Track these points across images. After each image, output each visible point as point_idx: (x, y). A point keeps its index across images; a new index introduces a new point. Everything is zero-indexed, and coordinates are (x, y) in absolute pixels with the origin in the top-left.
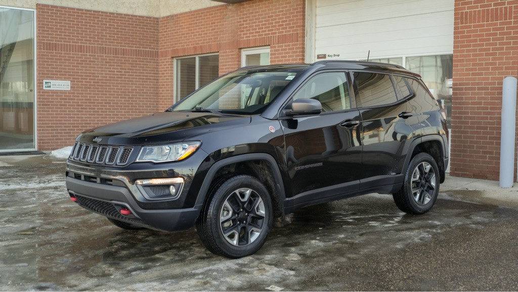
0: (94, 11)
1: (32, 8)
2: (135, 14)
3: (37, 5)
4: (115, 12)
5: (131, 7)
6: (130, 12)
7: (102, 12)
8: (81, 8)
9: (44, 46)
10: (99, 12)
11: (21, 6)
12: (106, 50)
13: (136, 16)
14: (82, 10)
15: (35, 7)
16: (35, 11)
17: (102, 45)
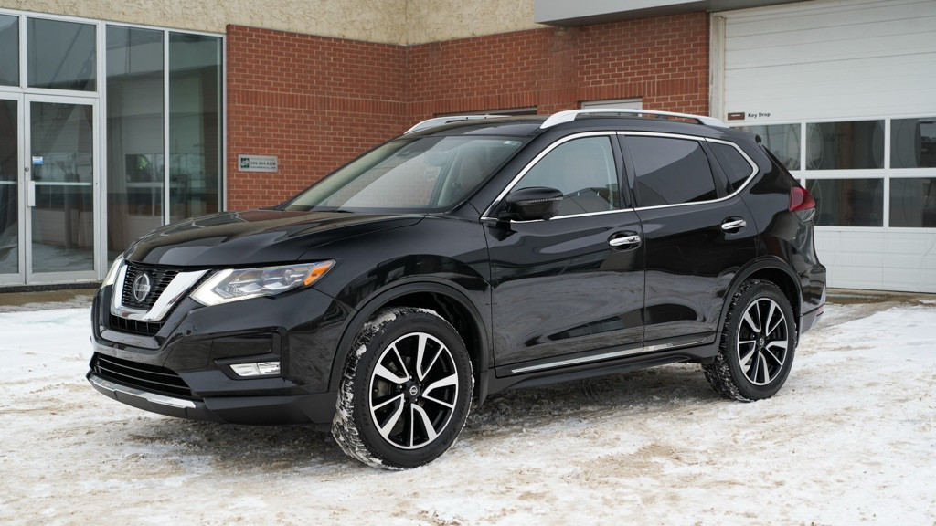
0: (312, 36)
1: (220, 33)
2: (370, 40)
3: (229, 27)
4: (341, 37)
5: (364, 29)
6: (362, 37)
7: (324, 38)
8: (292, 31)
9: (239, 96)
10: (319, 37)
11: (204, 29)
12: (329, 102)
13: (372, 44)
14: (294, 34)
15: (224, 31)
16: (224, 37)
17: (324, 93)
